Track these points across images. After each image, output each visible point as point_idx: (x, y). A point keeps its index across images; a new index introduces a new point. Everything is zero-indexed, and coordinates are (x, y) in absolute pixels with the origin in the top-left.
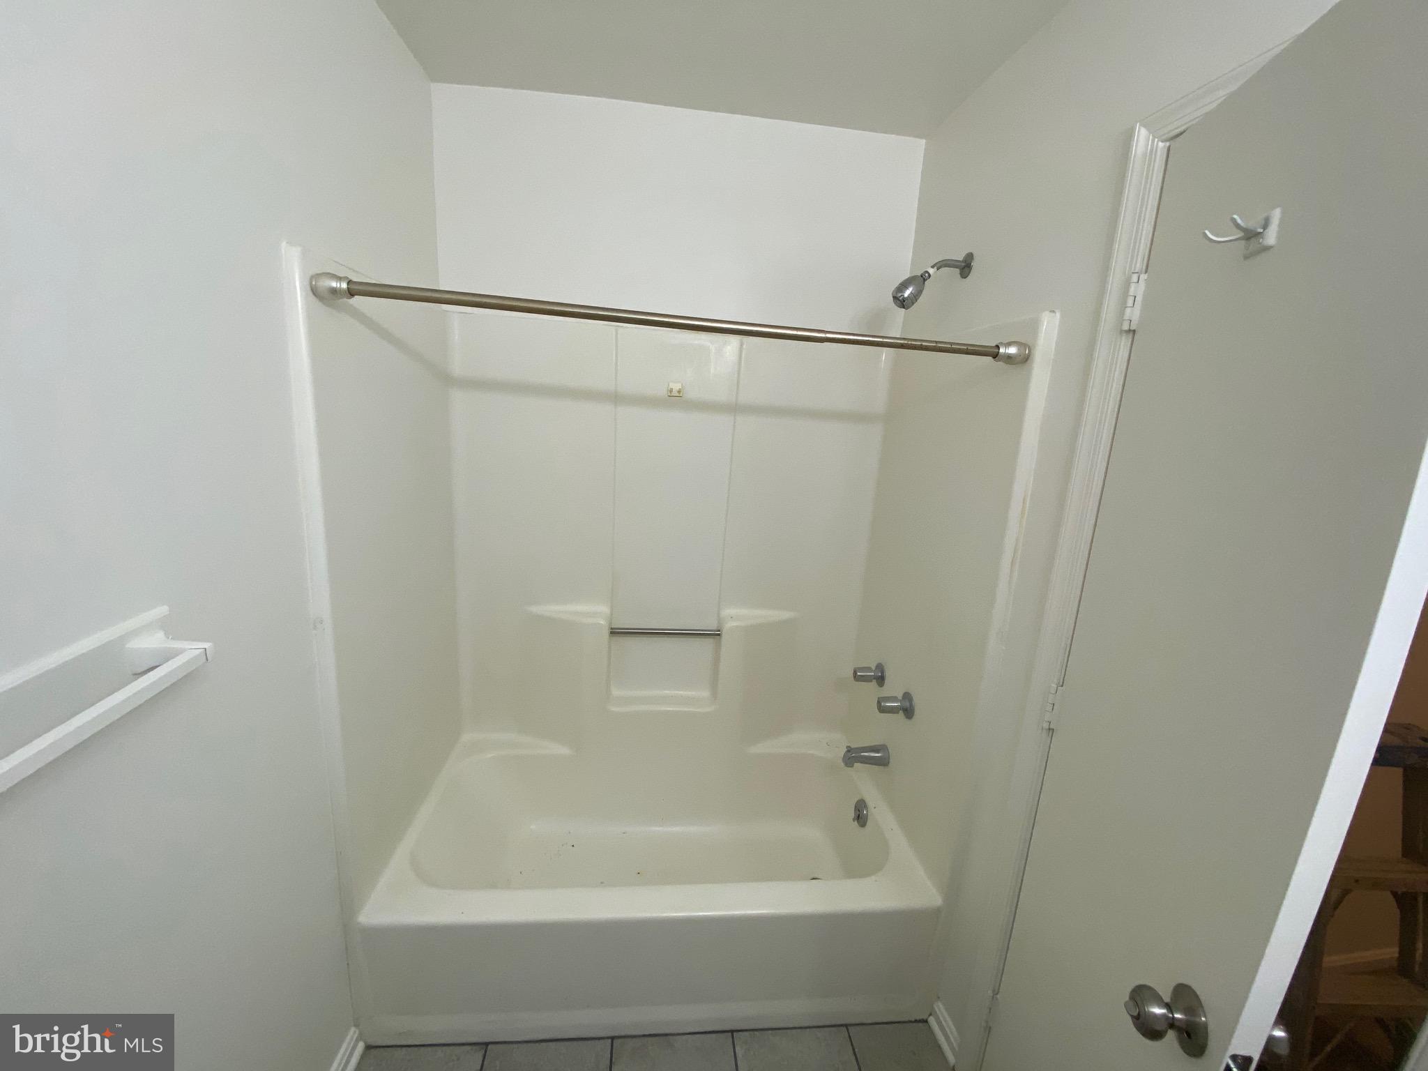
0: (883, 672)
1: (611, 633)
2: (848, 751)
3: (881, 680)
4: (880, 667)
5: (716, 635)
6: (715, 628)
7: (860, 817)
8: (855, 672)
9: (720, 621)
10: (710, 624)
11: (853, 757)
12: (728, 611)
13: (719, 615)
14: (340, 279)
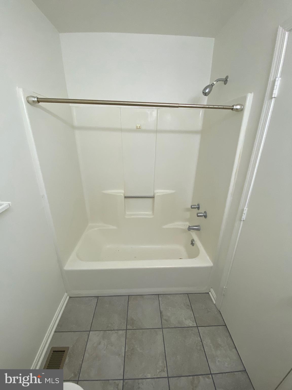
0: (199, 206)
1: (125, 197)
2: (189, 227)
3: (198, 208)
4: (198, 205)
5: (153, 197)
6: (153, 196)
7: (192, 244)
8: (191, 206)
9: (154, 194)
10: (152, 195)
11: (190, 229)
12: (156, 191)
13: (154, 192)
14: (34, 97)
